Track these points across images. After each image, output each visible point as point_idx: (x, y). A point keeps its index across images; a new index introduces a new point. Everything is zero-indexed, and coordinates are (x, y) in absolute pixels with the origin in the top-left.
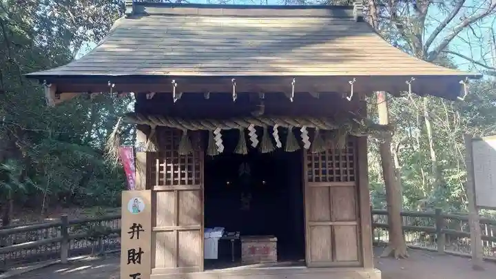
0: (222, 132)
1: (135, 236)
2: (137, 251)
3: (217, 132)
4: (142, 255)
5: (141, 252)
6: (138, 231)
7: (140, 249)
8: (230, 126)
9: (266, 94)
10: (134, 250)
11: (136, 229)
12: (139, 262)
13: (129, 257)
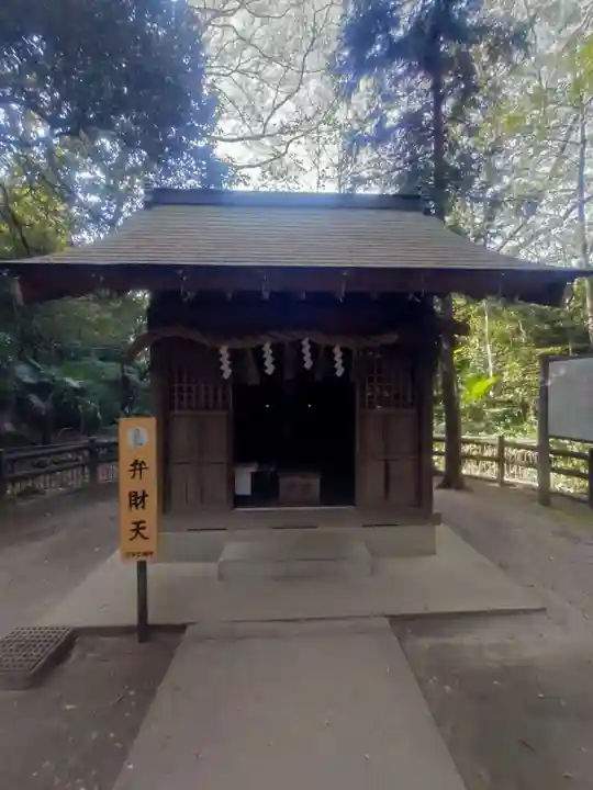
0: (229, 351)
1: (138, 476)
2: (140, 494)
3: (224, 351)
4: (146, 499)
5: (145, 495)
6: (141, 470)
7: (144, 492)
8: (238, 344)
9: (307, 294)
10: (136, 493)
11: (138, 467)
12: (143, 507)
13: (130, 500)
